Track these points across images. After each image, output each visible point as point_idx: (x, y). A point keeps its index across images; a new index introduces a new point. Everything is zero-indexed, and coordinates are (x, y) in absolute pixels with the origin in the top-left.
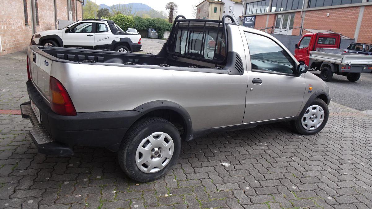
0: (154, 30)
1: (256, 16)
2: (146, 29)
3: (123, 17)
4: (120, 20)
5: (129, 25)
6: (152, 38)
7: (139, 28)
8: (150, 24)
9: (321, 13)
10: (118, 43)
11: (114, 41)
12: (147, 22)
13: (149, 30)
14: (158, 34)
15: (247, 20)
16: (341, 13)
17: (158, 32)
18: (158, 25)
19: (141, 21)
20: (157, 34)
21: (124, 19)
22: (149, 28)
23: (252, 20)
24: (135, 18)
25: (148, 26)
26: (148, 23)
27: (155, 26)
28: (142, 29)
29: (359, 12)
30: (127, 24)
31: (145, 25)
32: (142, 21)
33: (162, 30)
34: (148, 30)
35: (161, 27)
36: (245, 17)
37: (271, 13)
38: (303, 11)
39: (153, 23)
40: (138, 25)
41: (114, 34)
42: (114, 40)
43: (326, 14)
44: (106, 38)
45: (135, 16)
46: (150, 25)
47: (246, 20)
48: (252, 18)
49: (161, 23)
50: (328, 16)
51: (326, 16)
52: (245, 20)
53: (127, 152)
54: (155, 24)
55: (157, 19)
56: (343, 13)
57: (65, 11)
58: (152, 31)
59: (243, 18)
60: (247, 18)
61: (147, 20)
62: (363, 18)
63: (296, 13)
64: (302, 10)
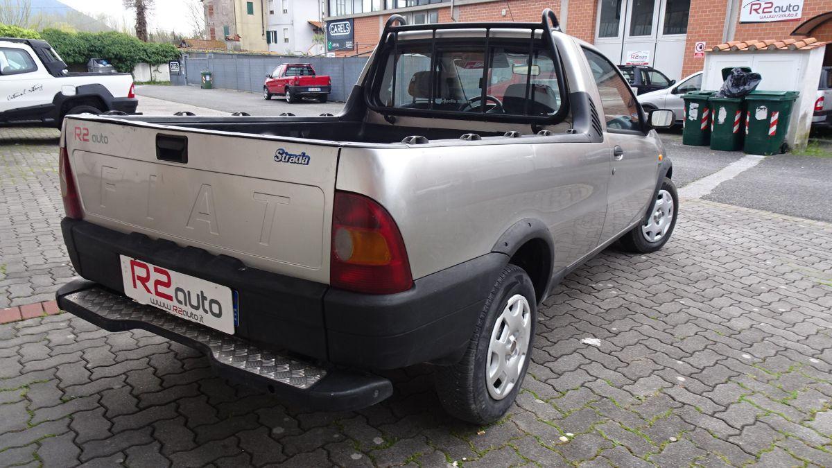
0: (104, 63)
1: (353, 19)
2: (81, 60)
8: (92, 46)
9: (490, 9)
10: (71, 99)
11: (59, 96)
12: (82, 42)
13: (91, 63)
15: (336, 30)
16: (527, 9)
17: (116, 67)
18: (115, 49)
19: (64, 39)
22: (89, 57)
23: (346, 29)
24: (46, 34)
25: (86, 53)
26: (84, 46)
27: (104, 51)
29: (560, 6)
31: (76, 49)
32: (67, 41)
33: (126, 60)
34: (88, 61)
35: (124, 54)
36: (329, 22)
37: (386, 12)
38: (454, 6)
39: (98, 43)
41: (56, 77)
42: (60, 93)
43: (499, 11)
44: (34, 89)
45: (44, 27)
46: (92, 51)
47: (333, 29)
48: (345, 24)
49: (122, 44)
50: (505, 16)
51: (501, 15)
52: (330, 29)
53: (475, 359)
54: (104, 48)
55: (109, 33)
56: (532, 9)
58: (101, 66)
59: (325, 26)
60: (334, 25)
61: (82, 38)
62: (568, 18)
63: (440, 11)
64: (451, 4)
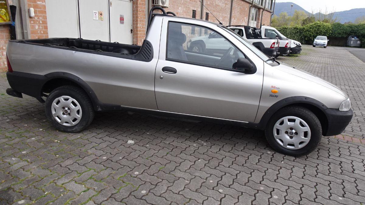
0: (355, 38)
2: (345, 36)
3: (318, 24)
4: (315, 27)
5: (324, 32)
6: (351, 47)
7: (336, 36)
8: (352, 30)
13: (349, 38)
14: (361, 42)
17: (360, 40)
18: (363, 32)
19: (341, 27)
20: (359, 42)
21: (319, 26)
22: (349, 35)
24: (334, 25)
25: (348, 33)
26: (349, 30)
28: (340, 36)
30: (322, 32)
31: (344, 31)
39: (356, 29)
40: (336, 32)
46: (352, 32)
54: (358, 31)
57: (245, 21)
58: (353, 39)
61: (349, 27)
